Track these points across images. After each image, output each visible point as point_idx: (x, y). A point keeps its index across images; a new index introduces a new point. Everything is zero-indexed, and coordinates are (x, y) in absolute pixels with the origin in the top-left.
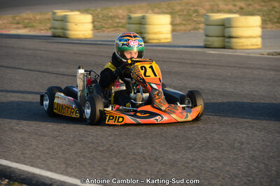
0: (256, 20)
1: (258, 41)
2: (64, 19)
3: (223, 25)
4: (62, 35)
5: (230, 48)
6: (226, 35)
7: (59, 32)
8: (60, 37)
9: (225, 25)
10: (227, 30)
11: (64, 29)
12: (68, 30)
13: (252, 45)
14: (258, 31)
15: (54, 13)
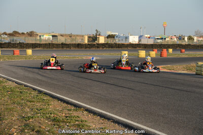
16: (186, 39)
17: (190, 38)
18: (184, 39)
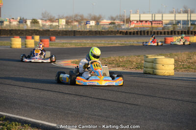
2: (154, 62)
4: (151, 72)
7: (149, 70)
8: (150, 74)
11: (154, 68)
12: (157, 69)
15: (147, 57)
16: (29, 22)
17: (35, 22)
18: (26, 22)
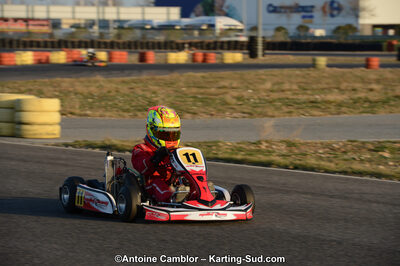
0: (54, 104)
1: (56, 130)
3: (12, 108)
5: (20, 136)
6: (16, 120)
9: (15, 108)
10: (17, 113)
13: (48, 134)
14: (56, 117)
